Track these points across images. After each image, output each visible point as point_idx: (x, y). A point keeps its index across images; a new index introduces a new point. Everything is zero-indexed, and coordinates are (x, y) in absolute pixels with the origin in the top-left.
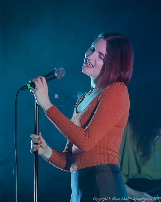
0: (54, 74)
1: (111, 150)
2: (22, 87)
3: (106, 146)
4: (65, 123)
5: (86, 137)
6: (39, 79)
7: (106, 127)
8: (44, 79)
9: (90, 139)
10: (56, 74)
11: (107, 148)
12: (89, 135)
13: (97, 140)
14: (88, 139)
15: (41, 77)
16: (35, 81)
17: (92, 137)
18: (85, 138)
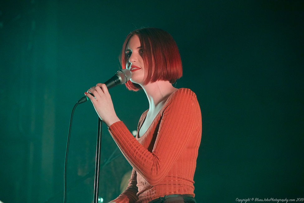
0: (118, 78)
1: (184, 179)
2: (80, 101)
3: (177, 175)
4: (131, 145)
5: (154, 167)
6: (98, 88)
7: (177, 152)
8: (104, 87)
9: (158, 170)
10: (120, 78)
11: (179, 178)
12: (158, 166)
13: (167, 171)
14: (156, 171)
15: (100, 84)
16: (93, 91)
17: (161, 167)
18: (152, 169)
